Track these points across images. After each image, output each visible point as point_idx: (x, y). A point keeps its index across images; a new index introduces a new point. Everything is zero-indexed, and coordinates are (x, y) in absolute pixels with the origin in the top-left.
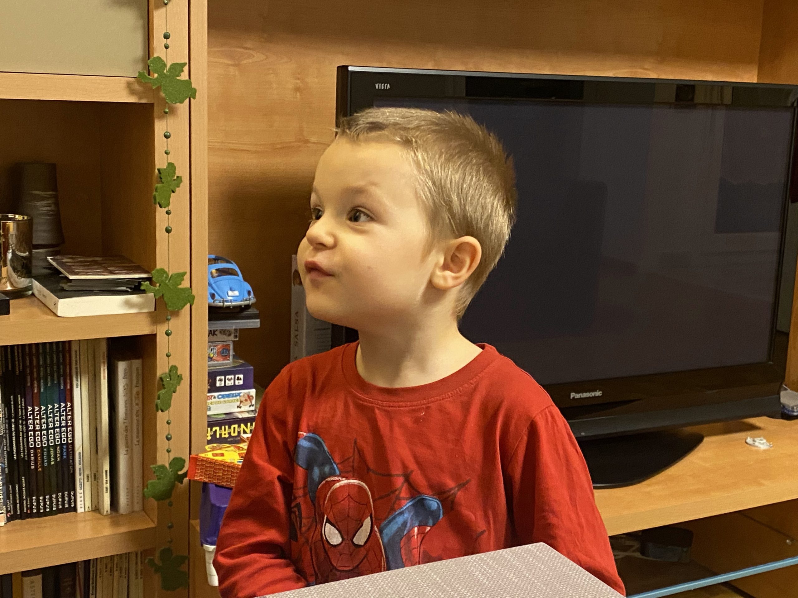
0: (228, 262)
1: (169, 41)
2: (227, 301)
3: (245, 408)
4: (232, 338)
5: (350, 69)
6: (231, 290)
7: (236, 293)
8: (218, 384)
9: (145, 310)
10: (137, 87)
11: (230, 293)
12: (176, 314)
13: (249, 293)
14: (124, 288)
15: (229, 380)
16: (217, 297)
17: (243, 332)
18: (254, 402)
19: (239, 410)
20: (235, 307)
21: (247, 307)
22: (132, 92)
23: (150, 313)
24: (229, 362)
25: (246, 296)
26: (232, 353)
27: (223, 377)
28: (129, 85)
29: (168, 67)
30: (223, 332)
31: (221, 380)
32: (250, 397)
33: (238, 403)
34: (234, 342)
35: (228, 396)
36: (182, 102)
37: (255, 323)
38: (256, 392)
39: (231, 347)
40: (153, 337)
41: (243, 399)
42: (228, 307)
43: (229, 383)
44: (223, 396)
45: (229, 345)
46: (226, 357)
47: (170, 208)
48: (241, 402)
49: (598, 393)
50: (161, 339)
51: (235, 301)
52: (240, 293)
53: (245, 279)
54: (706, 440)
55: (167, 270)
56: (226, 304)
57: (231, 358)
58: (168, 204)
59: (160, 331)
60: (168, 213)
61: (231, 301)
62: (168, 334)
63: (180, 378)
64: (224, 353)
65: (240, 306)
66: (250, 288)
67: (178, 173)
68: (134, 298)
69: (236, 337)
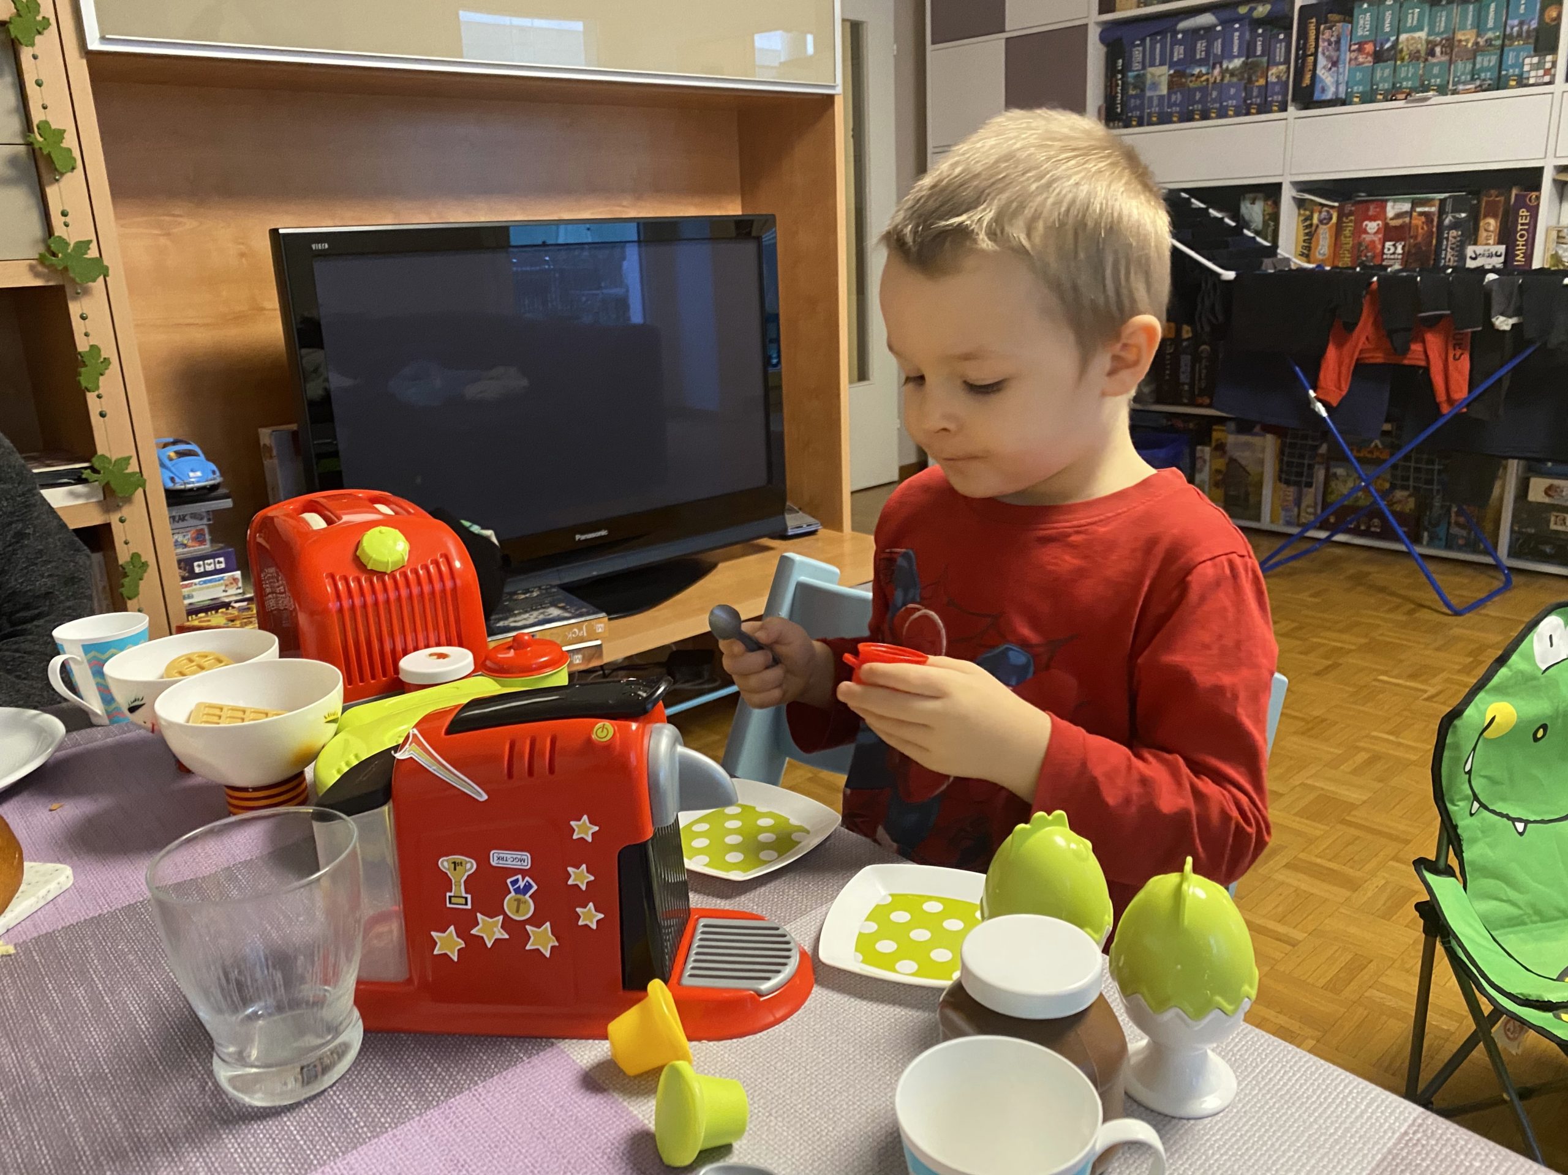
0: (188, 443)
1: (67, 219)
2: (189, 483)
3: (232, 591)
4: (205, 521)
5: (281, 231)
6: (192, 471)
7: (199, 474)
8: (197, 570)
9: (94, 500)
10: (40, 268)
11: (191, 474)
12: (128, 500)
13: (214, 472)
14: (66, 480)
15: (210, 564)
16: (177, 480)
17: (216, 514)
18: (240, 584)
19: (225, 594)
20: (199, 489)
21: (214, 488)
22: (37, 275)
23: (99, 502)
24: (207, 547)
25: (211, 476)
26: (208, 537)
27: (201, 563)
28: (32, 268)
29: (72, 246)
30: (194, 516)
31: (199, 566)
32: (235, 580)
33: (223, 588)
34: (209, 526)
35: (210, 581)
36: (94, 281)
37: (228, 503)
38: (242, 575)
39: (206, 531)
40: (108, 526)
41: (228, 583)
42: (191, 490)
43: (209, 568)
44: (205, 582)
45: (202, 530)
46: (202, 542)
47: (101, 391)
48: (226, 586)
49: (604, 533)
50: (116, 528)
51: (198, 482)
52: (203, 472)
53: (208, 459)
54: (721, 566)
55: (108, 455)
56: (189, 486)
57: (208, 542)
58: (97, 388)
59: (114, 519)
60: (99, 397)
61: (193, 483)
62: (122, 521)
63: (145, 565)
64: (199, 538)
65: (204, 488)
66: (214, 467)
67: (104, 355)
68: (79, 488)
69: (209, 520)
